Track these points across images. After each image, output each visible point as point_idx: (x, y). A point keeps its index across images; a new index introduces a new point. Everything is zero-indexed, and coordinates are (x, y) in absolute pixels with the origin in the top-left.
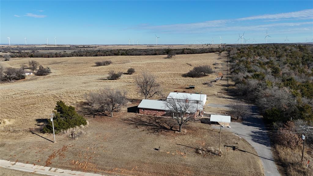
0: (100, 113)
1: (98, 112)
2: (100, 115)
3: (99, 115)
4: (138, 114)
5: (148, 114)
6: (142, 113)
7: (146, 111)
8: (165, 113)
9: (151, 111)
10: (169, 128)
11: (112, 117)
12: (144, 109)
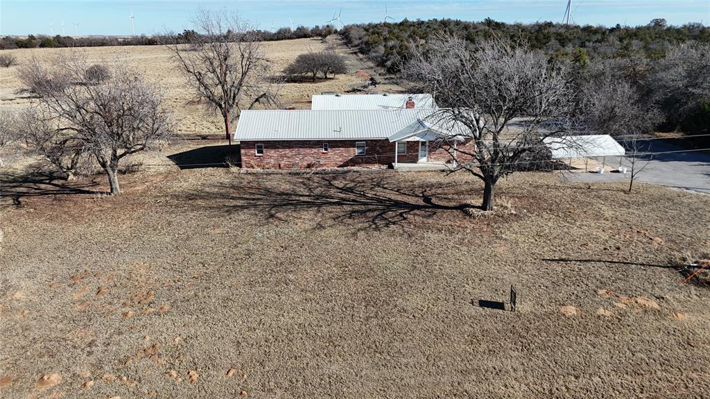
0: (43, 186)
1: (32, 185)
2: (45, 193)
3: (41, 194)
4: (238, 168)
5: (282, 163)
6: (252, 162)
7: (272, 153)
8: (357, 151)
9: (295, 151)
10: (421, 202)
11: (115, 193)
12: (260, 146)
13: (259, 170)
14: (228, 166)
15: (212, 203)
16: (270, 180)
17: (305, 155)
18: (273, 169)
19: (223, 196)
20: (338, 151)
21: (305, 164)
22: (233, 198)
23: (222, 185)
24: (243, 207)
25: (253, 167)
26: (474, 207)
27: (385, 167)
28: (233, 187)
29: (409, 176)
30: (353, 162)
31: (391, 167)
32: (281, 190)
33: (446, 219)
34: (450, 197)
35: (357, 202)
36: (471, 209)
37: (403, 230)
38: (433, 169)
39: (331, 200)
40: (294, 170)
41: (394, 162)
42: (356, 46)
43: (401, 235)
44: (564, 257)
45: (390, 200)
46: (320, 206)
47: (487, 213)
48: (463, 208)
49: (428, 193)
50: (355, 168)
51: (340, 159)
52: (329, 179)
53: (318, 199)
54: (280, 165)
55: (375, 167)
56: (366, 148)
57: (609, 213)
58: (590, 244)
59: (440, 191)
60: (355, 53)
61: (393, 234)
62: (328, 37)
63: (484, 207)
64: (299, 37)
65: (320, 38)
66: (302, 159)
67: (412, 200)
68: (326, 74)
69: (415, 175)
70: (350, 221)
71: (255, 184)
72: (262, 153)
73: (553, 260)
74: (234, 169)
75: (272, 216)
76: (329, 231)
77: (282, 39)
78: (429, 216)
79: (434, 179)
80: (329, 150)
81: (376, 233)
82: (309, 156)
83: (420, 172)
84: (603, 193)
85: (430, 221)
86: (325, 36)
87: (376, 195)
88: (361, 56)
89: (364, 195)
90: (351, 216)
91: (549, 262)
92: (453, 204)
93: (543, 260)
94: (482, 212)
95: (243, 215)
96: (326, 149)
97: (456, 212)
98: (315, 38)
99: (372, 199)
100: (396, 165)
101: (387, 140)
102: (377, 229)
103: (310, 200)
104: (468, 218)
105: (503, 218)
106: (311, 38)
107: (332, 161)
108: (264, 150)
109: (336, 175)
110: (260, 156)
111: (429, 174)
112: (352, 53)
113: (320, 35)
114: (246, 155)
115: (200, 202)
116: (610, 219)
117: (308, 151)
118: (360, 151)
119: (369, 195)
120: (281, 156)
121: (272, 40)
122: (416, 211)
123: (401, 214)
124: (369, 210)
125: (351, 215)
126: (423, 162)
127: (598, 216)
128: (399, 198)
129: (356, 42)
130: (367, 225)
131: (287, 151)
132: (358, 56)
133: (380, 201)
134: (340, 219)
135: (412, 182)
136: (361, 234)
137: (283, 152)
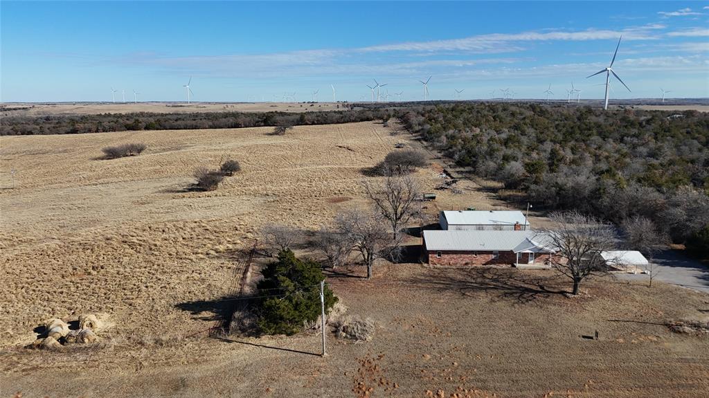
5: (451, 262)
6: (434, 261)
7: (446, 256)
8: (493, 256)
9: (458, 256)
10: (539, 289)
12: (440, 253)
13: (440, 266)
14: (421, 263)
17: (464, 258)
18: (447, 266)
20: (482, 256)
21: (464, 262)
25: (436, 264)
26: (569, 293)
27: (510, 266)
29: (526, 273)
30: (492, 262)
31: (514, 266)
32: (458, 279)
34: (553, 286)
35: (504, 287)
36: (567, 294)
38: (539, 268)
40: (459, 266)
41: (516, 263)
45: (521, 287)
47: (576, 296)
48: (563, 293)
49: (541, 284)
50: (493, 266)
51: (483, 261)
52: (481, 272)
54: (449, 263)
55: (504, 266)
56: (498, 255)
59: (547, 282)
63: (574, 293)
66: (462, 260)
67: (534, 288)
69: (529, 271)
71: (443, 275)
74: (425, 265)
78: (547, 297)
80: (478, 255)
81: (523, 305)
82: (467, 259)
83: (531, 269)
89: (506, 283)
92: (556, 290)
94: (573, 296)
96: (475, 255)
97: (560, 295)
100: (517, 265)
102: (523, 303)
104: (566, 298)
105: (584, 299)
107: (479, 262)
108: (441, 255)
109: (484, 271)
110: (439, 258)
111: (536, 271)
114: (432, 258)
117: (466, 256)
118: (495, 256)
120: (451, 258)
122: (539, 294)
123: (532, 296)
125: (505, 295)
126: (532, 263)
128: (526, 286)
130: (516, 301)
131: (454, 255)
133: (516, 287)
134: (500, 297)
135: (529, 276)
137: (452, 256)
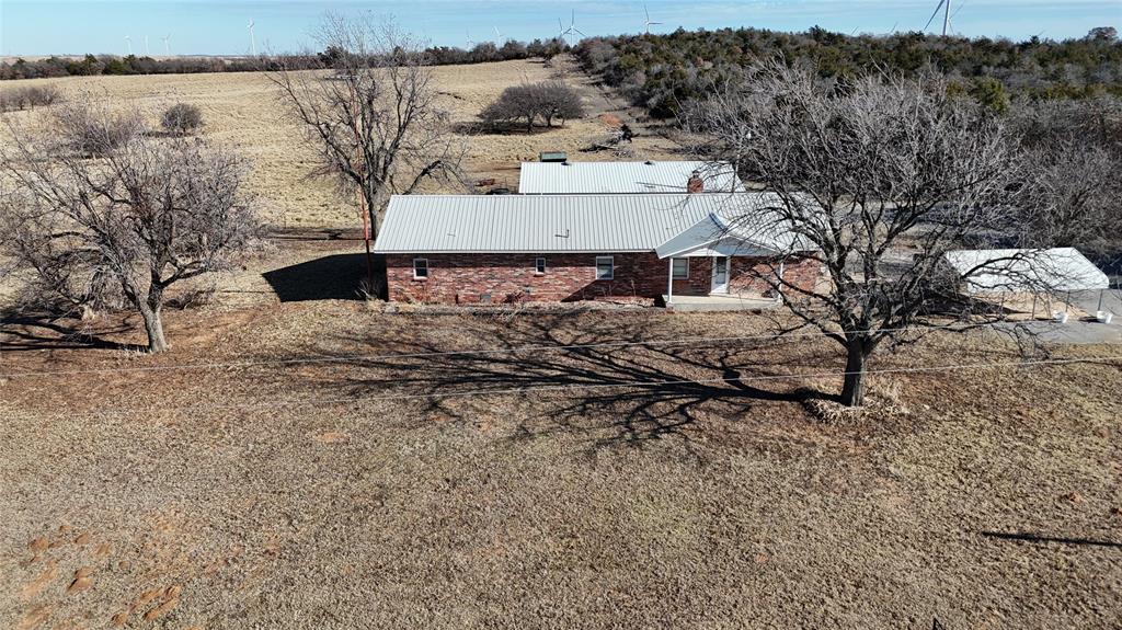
4: (382, 301)
5: (462, 294)
6: (408, 292)
7: (444, 275)
8: (597, 273)
9: (484, 272)
10: (719, 381)
11: (157, 348)
12: (426, 263)
13: (418, 306)
14: (363, 298)
15: (327, 374)
16: (438, 327)
17: (504, 280)
18: (444, 305)
19: (350, 360)
20: (563, 272)
21: (503, 294)
22: (367, 364)
23: (350, 337)
24: (382, 385)
25: (408, 300)
26: (825, 397)
27: (649, 302)
28: (369, 340)
29: (695, 322)
30: (591, 292)
31: (660, 303)
32: (456, 347)
33: (772, 423)
34: (774, 369)
35: (596, 376)
36: (820, 403)
37: (688, 448)
38: (739, 309)
39: (548, 372)
40: (482, 306)
41: (666, 292)
42: (599, 72)
43: (683, 459)
44: (1028, 528)
45: (659, 374)
46: (525, 384)
47: (853, 410)
48: (805, 397)
49: (733, 360)
50: (594, 304)
51: (567, 287)
52: (544, 325)
53: (522, 369)
54: (457, 296)
55: (631, 303)
56: (614, 267)
57: (1100, 418)
58: (1079, 498)
59: (754, 356)
60: (598, 84)
61: (666, 456)
62: (555, 58)
63: (845, 398)
64: (507, 58)
65: (541, 59)
66: (498, 286)
67: (703, 377)
68: (549, 120)
69: (706, 319)
70: (582, 422)
71: (409, 336)
72: (424, 273)
73: (1006, 536)
74: (374, 304)
75: (434, 405)
76: (541, 446)
77: (482, 61)
78: (738, 416)
79: (743, 330)
80: (547, 270)
81: (633, 453)
82: (510, 281)
83: (714, 313)
84: (1077, 368)
85: (740, 427)
86: (550, 56)
87: (631, 362)
88: (607, 88)
89: (609, 362)
90: (585, 409)
91: (999, 540)
92: (781, 387)
93: (986, 534)
94: (843, 408)
95: (380, 403)
96: (541, 269)
97: (791, 407)
98: (534, 59)
99: (624, 370)
100: (671, 299)
101: (654, 253)
102: (635, 442)
103: (508, 372)
104: (814, 421)
105: (884, 424)
106: (528, 60)
107: (551, 291)
108: (430, 270)
109: (559, 318)
110: (421, 281)
111: (732, 318)
112: (593, 84)
113: (541, 54)
114: (395, 279)
115: (306, 372)
116: (1105, 431)
117: (508, 271)
118: (603, 272)
119: (620, 363)
120: (460, 281)
121: (465, 62)
122: (711, 403)
123: (682, 409)
124: (621, 398)
125: (585, 406)
126: (721, 294)
127: (1081, 426)
128: (677, 370)
129: (600, 66)
130: (614, 432)
131: (471, 272)
132: (602, 89)
133: (640, 376)
134: (563, 416)
135: (700, 334)
136: (604, 454)
137: (462, 273)
